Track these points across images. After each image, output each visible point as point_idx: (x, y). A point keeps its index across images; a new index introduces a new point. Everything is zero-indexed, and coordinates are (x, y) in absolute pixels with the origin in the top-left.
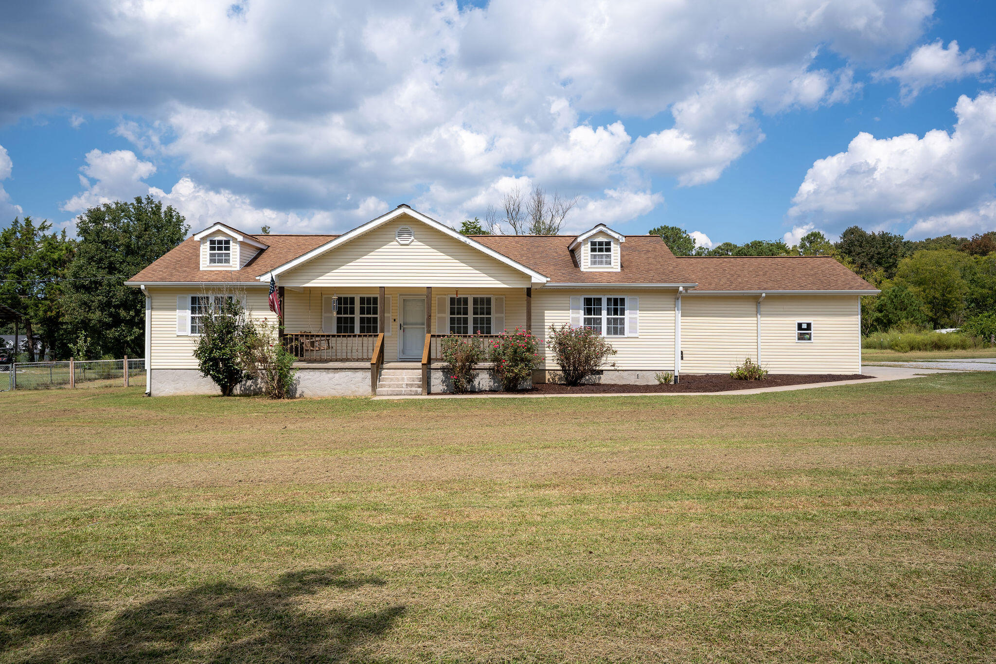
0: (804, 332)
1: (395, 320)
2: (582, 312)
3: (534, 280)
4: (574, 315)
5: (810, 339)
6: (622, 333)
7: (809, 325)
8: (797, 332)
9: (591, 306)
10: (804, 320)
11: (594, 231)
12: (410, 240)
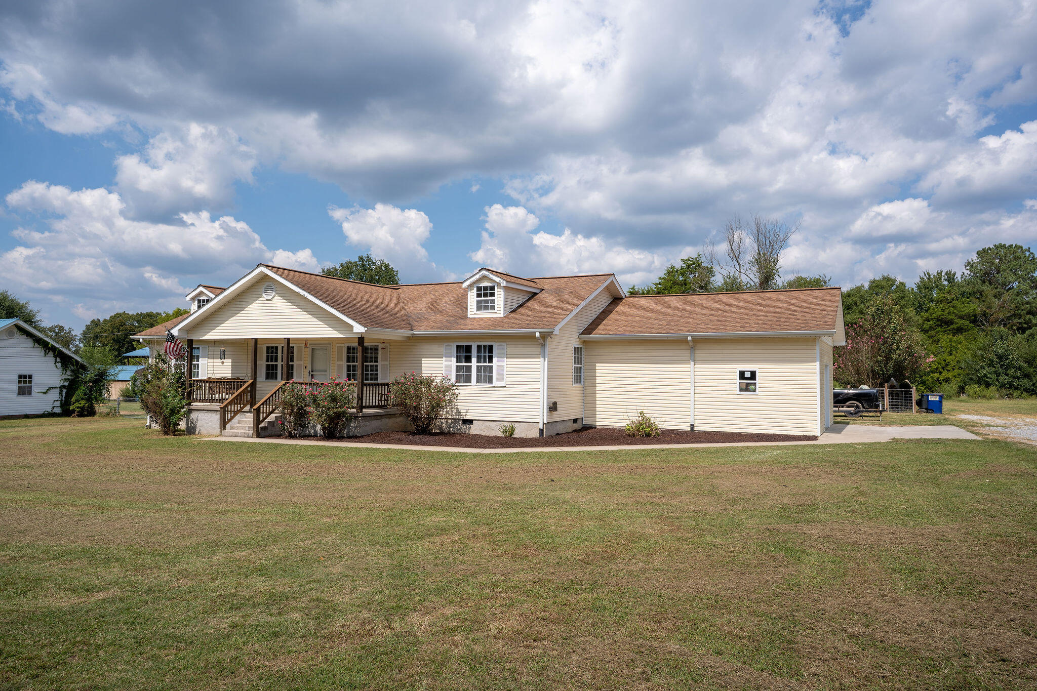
0: (748, 381)
1: (306, 367)
2: (454, 360)
3: (355, 330)
4: (447, 363)
5: (755, 391)
6: (491, 381)
7: (753, 375)
8: (738, 381)
9: (464, 353)
10: (748, 367)
11: (477, 277)
12: (273, 295)
